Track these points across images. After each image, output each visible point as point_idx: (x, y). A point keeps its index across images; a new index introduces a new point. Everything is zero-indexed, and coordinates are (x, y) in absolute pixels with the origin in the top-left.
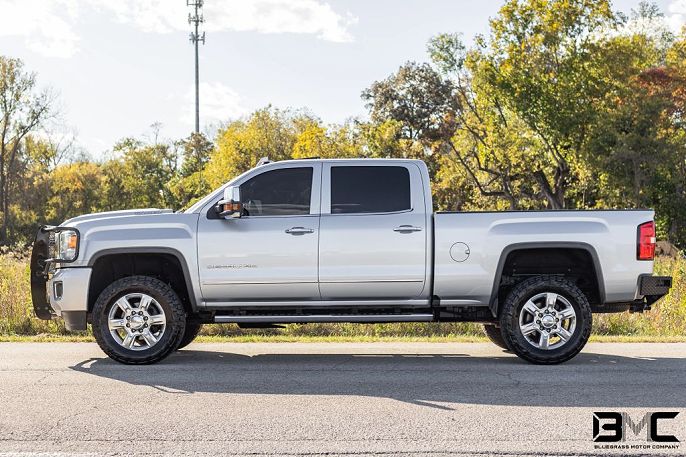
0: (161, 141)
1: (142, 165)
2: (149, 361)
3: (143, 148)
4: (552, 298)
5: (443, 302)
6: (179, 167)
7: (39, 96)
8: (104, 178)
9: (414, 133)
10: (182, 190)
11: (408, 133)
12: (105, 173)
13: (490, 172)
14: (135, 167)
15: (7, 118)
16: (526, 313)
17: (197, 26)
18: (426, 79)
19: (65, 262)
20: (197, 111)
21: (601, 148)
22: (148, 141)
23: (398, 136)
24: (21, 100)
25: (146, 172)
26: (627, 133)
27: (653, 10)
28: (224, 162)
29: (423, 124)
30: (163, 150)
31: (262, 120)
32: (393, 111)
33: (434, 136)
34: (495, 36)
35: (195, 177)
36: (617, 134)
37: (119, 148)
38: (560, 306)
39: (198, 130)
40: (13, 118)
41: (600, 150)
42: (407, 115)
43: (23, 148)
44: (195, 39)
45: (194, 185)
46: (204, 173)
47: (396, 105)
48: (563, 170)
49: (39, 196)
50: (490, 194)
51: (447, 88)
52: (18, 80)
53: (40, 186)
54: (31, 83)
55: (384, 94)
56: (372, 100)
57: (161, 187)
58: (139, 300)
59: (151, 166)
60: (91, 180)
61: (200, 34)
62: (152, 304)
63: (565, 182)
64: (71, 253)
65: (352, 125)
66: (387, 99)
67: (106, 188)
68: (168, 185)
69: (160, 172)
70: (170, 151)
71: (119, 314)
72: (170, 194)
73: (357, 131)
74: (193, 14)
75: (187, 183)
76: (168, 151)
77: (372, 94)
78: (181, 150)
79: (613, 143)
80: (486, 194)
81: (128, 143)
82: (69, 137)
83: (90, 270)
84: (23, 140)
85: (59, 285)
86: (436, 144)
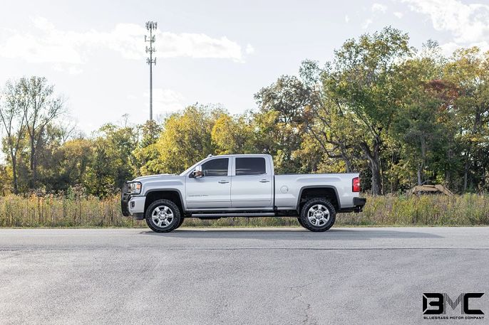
0: (129, 126)
1: (117, 140)
2: (167, 231)
3: (117, 130)
4: (320, 206)
5: (278, 208)
6: (140, 141)
7: (55, 100)
8: (95, 149)
9: (287, 119)
10: (142, 156)
11: (283, 119)
12: (95, 146)
13: (334, 143)
14: (113, 142)
15: (36, 113)
16: (310, 213)
17: (151, 54)
18: (294, 86)
19: (135, 194)
20: (151, 106)
21: (400, 129)
22: (121, 125)
23: (277, 121)
24: (45, 102)
25: (120, 144)
26: (416, 119)
27: (435, 45)
28: (169, 139)
29: (293, 114)
30: (130, 130)
31: (192, 112)
32: (274, 106)
33: (299, 121)
34: (337, 60)
35: (151, 148)
36: (410, 121)
37: (102, 129)
38: (323, 210)
39: (151, 118)
40: (40, 113)
41: (400, 130)
42: (282, 108)
43: (45, 132)
44: (150, 62)
45: (150, 153)
46: (156, 145)
47: (276, 102)
48: (378, 142)
49: (55, 160)
50: (334, 157)
51: (307, 92)
52: (43, 89)
53: (55, 154)
54: (51, 91)
55: (268, 96)
56: (261, 99)
57: (129, 154)
58: (163, 208)
59: (123, 141)
60: (87, 150)
61: (153, 58)
62: (168, 210)
63: (379, 150)
64: (138, 191)
65: (249, 114)
66: (270, 98)
67: (96, 155)
68: (133, 152)
69: (129, 145)
70: (134, 131)
71: (156, 214)
72: (135, 158)
73: (251, 118)
74: (149, 47)
75: (145, 152)
76: (133, 131)
77: (261, 96)
78: (141, 131)
79: (408, 126)
80: (331, 157)
81: (108, 127)
82: (73, 124)
83: (145, 197)
84: (45, 127)
85: (133, 203)
86: (300, 126)
